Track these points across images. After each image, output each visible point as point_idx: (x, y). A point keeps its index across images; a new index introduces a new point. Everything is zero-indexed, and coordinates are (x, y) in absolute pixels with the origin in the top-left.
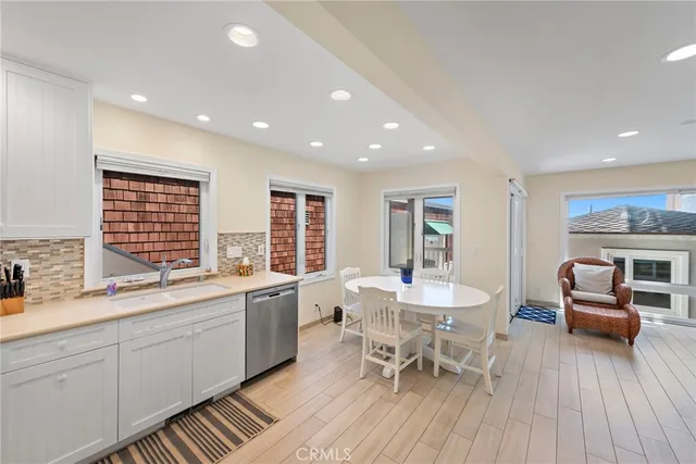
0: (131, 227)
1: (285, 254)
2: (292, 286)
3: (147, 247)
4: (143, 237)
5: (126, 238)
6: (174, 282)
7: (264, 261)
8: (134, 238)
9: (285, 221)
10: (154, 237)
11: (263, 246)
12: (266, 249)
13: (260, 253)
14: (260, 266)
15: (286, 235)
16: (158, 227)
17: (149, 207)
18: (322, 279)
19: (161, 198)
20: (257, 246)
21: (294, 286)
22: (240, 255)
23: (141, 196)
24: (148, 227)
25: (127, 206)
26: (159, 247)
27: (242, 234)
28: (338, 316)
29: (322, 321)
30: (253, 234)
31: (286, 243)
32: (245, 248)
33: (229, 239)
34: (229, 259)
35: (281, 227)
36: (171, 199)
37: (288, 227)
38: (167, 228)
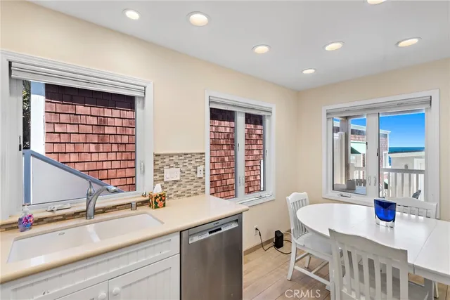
0: (93, 148)
1: (222, 171)
2: (236, 218)
3: (106, 165)
4: (103, 156)
5: (88, 157)
6: (105, 210)
7: (204, 183)
8: (95, 157)
9: (222, 142)
10: (112, 156)
11: (202, 167)
12: (205, 171)
13: (199, 175)
14: (199, 189)
15: (223, 154)
16: (115, 148)
17: (108, 130)
18: (261, 201)
19: (118, 122)
20: (196, 167)
21: (237, 218)
22: (178, 178)
23: (101, 120)
24: (107, 148)
25: (89, 129)
26: (116, 165)
27: (179, 155)
28: (279, 241)
29: (262, 245)
30: (192, 155)
31: (223, 161)
32: (183, 169)
33: (167, 160)
34: (167, 182)
35: (219, 147)
36: (125, 123)
37: (225, 147)
38: (122, 148)
